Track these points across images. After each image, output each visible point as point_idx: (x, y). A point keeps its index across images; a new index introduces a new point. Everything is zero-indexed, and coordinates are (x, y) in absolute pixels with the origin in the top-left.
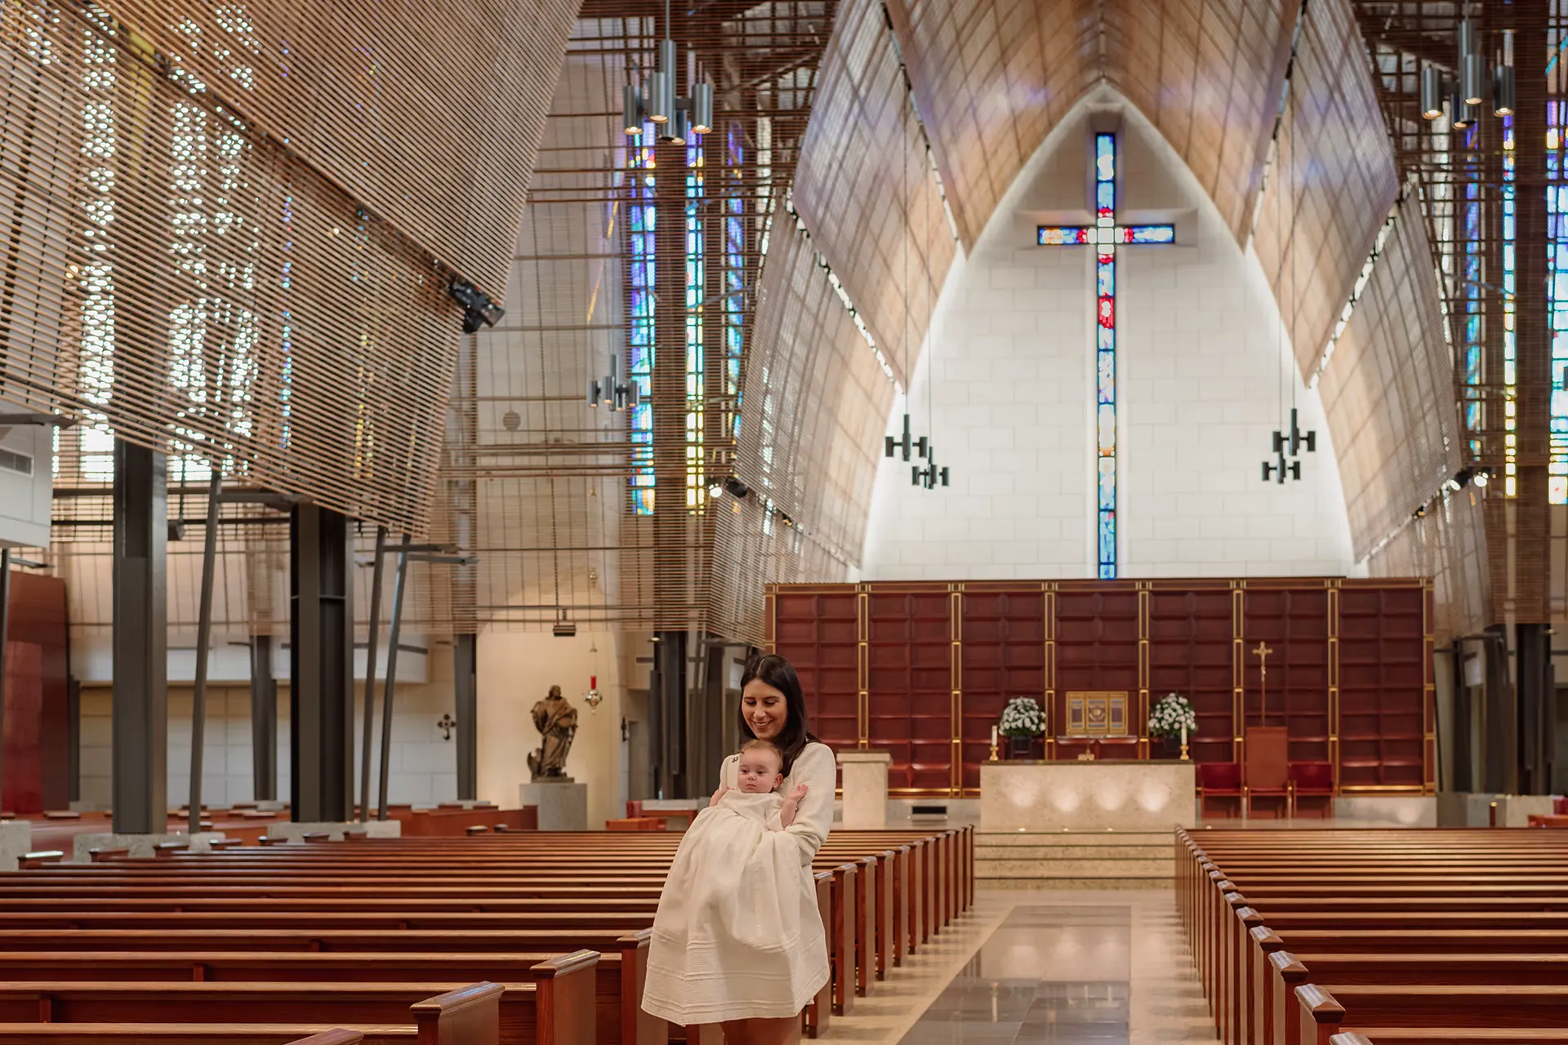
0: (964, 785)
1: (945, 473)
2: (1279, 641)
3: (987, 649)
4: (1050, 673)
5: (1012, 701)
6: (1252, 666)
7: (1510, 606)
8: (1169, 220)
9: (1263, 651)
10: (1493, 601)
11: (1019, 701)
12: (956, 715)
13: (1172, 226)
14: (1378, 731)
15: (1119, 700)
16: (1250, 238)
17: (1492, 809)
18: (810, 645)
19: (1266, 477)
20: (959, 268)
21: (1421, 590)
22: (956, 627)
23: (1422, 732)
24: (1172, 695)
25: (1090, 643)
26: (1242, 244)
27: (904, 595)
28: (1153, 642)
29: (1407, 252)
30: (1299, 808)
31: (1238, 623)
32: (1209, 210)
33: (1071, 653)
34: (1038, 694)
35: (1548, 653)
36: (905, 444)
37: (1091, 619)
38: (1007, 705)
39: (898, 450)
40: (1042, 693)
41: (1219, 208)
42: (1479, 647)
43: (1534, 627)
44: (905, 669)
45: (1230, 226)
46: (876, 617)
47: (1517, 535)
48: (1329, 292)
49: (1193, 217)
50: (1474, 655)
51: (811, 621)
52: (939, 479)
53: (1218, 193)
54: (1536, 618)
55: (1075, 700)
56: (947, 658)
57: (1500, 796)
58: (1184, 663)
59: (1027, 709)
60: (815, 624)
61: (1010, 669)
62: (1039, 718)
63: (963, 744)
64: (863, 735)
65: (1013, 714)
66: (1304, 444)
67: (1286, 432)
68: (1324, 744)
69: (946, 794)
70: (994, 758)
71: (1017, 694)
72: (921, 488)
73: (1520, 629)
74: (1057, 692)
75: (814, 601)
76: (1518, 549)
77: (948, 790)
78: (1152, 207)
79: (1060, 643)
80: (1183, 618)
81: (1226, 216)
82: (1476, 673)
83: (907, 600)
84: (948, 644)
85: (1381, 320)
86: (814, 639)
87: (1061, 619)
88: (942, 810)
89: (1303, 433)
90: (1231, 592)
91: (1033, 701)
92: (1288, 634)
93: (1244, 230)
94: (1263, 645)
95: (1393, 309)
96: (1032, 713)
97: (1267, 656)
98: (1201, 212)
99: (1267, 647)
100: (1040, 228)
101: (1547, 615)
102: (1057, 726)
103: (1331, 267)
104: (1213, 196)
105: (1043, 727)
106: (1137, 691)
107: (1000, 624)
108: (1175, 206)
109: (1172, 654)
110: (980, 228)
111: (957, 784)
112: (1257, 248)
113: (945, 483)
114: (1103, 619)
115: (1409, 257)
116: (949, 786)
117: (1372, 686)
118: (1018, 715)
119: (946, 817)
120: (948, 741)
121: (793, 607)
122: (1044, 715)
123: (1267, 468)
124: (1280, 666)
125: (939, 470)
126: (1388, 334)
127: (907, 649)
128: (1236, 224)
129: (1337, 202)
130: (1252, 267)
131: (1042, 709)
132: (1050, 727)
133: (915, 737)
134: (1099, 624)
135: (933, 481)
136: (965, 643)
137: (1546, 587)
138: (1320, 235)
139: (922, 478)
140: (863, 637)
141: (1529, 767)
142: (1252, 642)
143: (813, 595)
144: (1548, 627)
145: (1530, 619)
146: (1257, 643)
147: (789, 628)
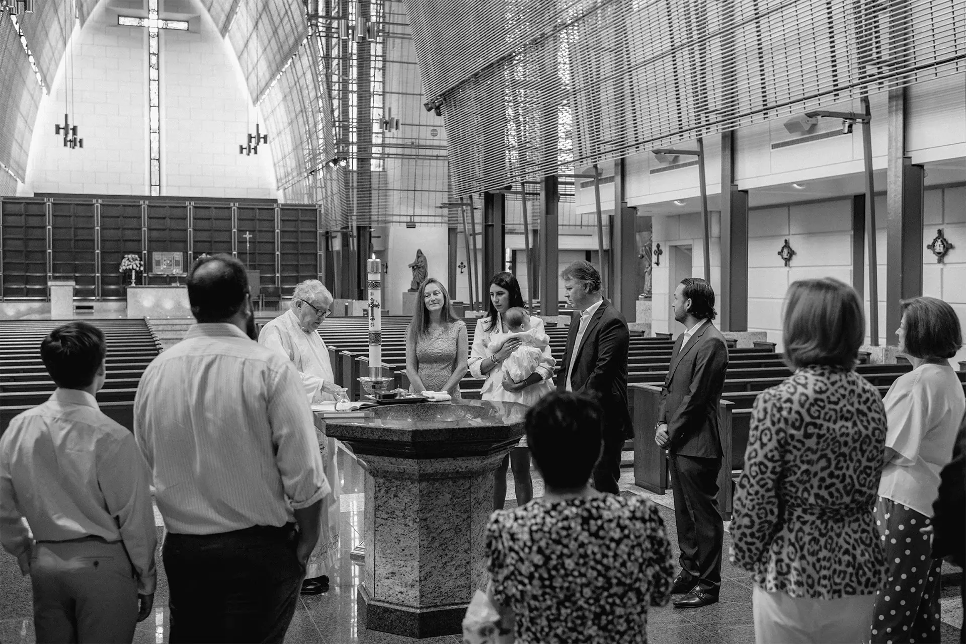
0: (102, 295)
1: (81, 141)
2: (254, 231)
3: (112, 231)
4: (145, 243)
5: (126, 256)
6: (242, 242)
7: (354, 218)
8: (185, 19)
9: (248, 236)
10: (346, 215)
11: (130, 256)
12: (98, 262)
13: (188, 22)
14: (297, 271)
15: (178, 256)
16: (227, 34)
17: (346, 306)
18: (21, 227)
19: (242, 152)
20: (77, 33)
21: (316, 210)
22: (97, 219)
23: (317, 272)
24: (204, 254)
25: (164, 230)
26: (223, 36)
27: (71, 204)
28: (195, 230)
29: (310, 58)
30: (266, 306)
31: (235, 223)
32: (207, 17)
33: (155, 234)
34: (139, 253)
35: (370, 237)
36: (66, 128)
37: (164, 218)
38: (124, 258)
39: (62, 131)
40: (141, 252)
41: (212, 16)
42: (339, 235)
43: (365, 228)
44: (70, 240)
45: (217, 25)
46: (56, 214)
47: (358, 188)
48: (270, 66)
49: (198, 19)
50: (335, 237)
51: (21, 215)
52: (78, 144)
53: (212, 9)
54: (366, 224)
55: (156, 256)
56: (92, 235)
57: (349, 300)
58: (209, 240)
59: (134, 260)
60: (23, 217)
61: (125, 241)
62: (140, 264)
63: (102, 276)
64: (50, 271)
65: (127, 262)
66: (262, 140)
67: (254, 134)
68: (274, 277)
69: (93, 300)
70: (133, 285)
71: (129, 253)
72: (68, 148)
73: (359, 228)
74: (148, 252)
75: (22, 205)
76: (358, 194)
77: (94, 298)
78: (177, 12)
79: (150, 229)
80: (209, 219)
81: (216, 21)
82: (337, 245)
83: (72, 207)
84: (93, 228)
85: (295, 84)
86: (23, 224)
87: (149, 218)
88: (91, 308)
89: (262, 136)
90: (231, 208)
91: (137, 256)
92: (257, 228)
93: (224, 30)
94: (248, 233)
95: (302, 81)
96: (137, 262)
97: (250, 238)
98: (202, 17)
99: (250, 234)
100: (119, 16)
101: (370, 223)
102: (149, 267)
103: (271, 57)
104: (209, 10)
105: (142, 269)
106: (187, 253)
107: (119, 219)
108: (189, 12)
109: (204, 236)
110: (88, 14)
111: (98, 295)
112: (230, 38)
113: (81, 146)
114: (171, 219)
115: (311, 62)
116: (94, 295)
117: (296, 252)
118: (130, 263)
119: (93, 311)
120: (93, 275)
121: (11, 208)
122: (142, 263)
123: (242, 148)
124: (253, 242)
125: (78, 140)
126: (299, 91)
127: (73, 229)
128: (221, 25)
129: (276, 30)
130: (227, 46)
131: (141, 260)
132: (145, 269)
133: (76, 272)
134: (168, 221)
135: (75, 145)
136: (102, 229)
137: (370, 210)
138: (266, 42)
139: (69, 143)
140: (49, 224)
141: (362, 288)
142: (241, 231)
143: (22, 203)
144: (370, 228)
145: (362, 224)
146: (244, 232)
147: (10, 218)
